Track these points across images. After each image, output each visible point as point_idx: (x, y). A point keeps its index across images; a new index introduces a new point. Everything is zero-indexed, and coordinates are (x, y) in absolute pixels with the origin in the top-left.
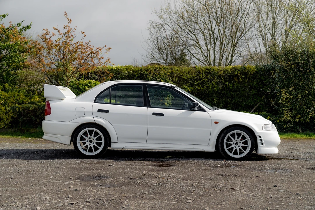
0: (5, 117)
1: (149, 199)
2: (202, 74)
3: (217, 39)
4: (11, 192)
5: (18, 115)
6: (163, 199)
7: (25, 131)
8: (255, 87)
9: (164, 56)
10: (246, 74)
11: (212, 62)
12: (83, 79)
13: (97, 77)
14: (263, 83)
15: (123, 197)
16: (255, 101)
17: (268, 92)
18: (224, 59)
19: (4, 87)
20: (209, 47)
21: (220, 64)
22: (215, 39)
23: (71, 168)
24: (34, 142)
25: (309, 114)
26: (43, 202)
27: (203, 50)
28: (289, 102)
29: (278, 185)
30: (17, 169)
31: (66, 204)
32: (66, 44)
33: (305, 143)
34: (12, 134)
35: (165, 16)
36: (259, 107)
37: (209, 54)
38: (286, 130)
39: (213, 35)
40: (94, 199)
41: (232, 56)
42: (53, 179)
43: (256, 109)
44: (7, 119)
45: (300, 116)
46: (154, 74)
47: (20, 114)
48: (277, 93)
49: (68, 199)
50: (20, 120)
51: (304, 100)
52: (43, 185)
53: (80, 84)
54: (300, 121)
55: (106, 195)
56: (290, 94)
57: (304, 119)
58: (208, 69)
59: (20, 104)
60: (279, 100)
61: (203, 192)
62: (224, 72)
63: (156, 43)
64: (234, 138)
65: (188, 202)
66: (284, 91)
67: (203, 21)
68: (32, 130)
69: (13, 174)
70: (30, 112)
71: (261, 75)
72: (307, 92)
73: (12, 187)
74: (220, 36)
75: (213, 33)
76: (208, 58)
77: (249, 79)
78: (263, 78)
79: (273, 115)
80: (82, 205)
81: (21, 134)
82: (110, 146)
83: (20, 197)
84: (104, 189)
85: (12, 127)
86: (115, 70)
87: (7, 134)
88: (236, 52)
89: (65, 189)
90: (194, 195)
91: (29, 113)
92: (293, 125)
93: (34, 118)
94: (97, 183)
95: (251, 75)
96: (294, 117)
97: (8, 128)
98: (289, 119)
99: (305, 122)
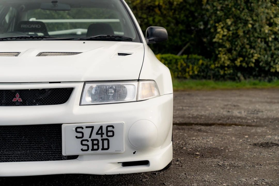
8: (183, 21)
10: (171, 4)
14: (193, 16)
16: (184, 41)
25: (253, 56)
28: (227, 40)
36: (189, 48)
38: (224, 78)
43: (185, 50)
45: (241, 59)
48: (210, 29)
51: (247, 37)
54: (241, 66)
56: (229, 30)
57: (246, 63)
60: (214, 38)
66: (220, 26)
71: (190, 5)
72: (250, 26)
77: (175, 10)
78: (193, 9)
79: (206, 58)
92: (233, 70)
96: (233, 60)
98: (228, 63)
99: (248, 67)
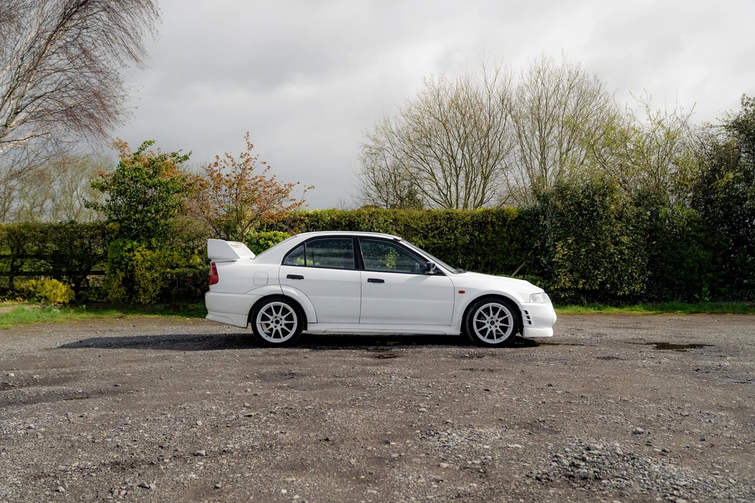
0: (150, 289)
1: (363, 407)
2: (440, 220)
3: (460, 168)
4: (160, 399)
5: (170, 284)
6: (384, 407)
7: (181, 308)
8: (518, 239)
9: (385, 196)
10: (504, 219)
11: (454, 201)
12: (265, 229)
13: (285, 227)
14: (529, 233)
15: (325, 405)
16: (519, 260)
17: (537, 246)
18: (471, 198)
19: (150, 243)
20: (448, 181)
21: (466, 206)
22: (458, 169)
23: (248, 362)
24: (193, 324)
25: (597, 278)
26: (207, 414)
27: (439, 185)
28: (568, 259)
29: (553, 383)
30: (169, 364)
31: (241, 416)
32: (240, 179)
33: (592, 321)
34: (162, 313)
35: (383, 138)
36: (524, 268)
37: (450, 191)
38: (564, 301)
39: (455, 164)
40: (282, 409)
41: (483, 194)
42: (220, 379)
43: (520, 270)
44: (155, 291)
45: (584, 280)
46: (369, 221)
47: (173, 283)
48: (549, 247)
49: (244, 408)
50: (173, 291)
51: (590, 257)
52: (207, 387)
53: (261, 238)
54: (583, 288)
55: (300, 402)
56: (570, 249)
57: (590, 285)
58: (448, 213)
59: (173, 268)
60: (554, 257)
61: (444, 395)
62: (472, 217)
63: (371, 175)
64: (489, 315)
65: (421, 412)
66: (559, 245)
67: (439, 143)
68: (191, 306)
69: (163, 373)
70: (188, 280)
71: (526, 221)
72: (593, 245)
73: (161, 391)
74: (465, 165)
75: (454, 160)
76: (448, 197)
77: (509, 227)
78: (529, 225)
79: (545, 278)
80: (265, 418)
81: (175, 313)
82: (306, 330)
83: (172, 406)
84: (297, 393)
85: (161, 302)
86: (312, 216)
87: (154, 312)
88: (488, 187)
89: (238, 394)
90: (430, 400)
91: (186, 281)
92: (575, 293)
93: (193, 288)
94: (286, 385)
95: (511, 221)
96: (576, 282)
97: (156, 304)
98: (568, 285)
99: (592, 289)
